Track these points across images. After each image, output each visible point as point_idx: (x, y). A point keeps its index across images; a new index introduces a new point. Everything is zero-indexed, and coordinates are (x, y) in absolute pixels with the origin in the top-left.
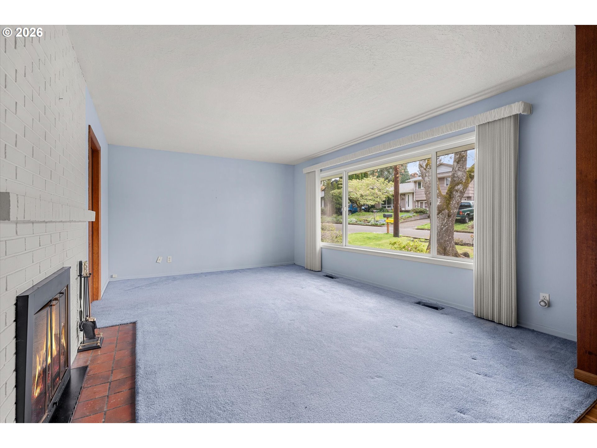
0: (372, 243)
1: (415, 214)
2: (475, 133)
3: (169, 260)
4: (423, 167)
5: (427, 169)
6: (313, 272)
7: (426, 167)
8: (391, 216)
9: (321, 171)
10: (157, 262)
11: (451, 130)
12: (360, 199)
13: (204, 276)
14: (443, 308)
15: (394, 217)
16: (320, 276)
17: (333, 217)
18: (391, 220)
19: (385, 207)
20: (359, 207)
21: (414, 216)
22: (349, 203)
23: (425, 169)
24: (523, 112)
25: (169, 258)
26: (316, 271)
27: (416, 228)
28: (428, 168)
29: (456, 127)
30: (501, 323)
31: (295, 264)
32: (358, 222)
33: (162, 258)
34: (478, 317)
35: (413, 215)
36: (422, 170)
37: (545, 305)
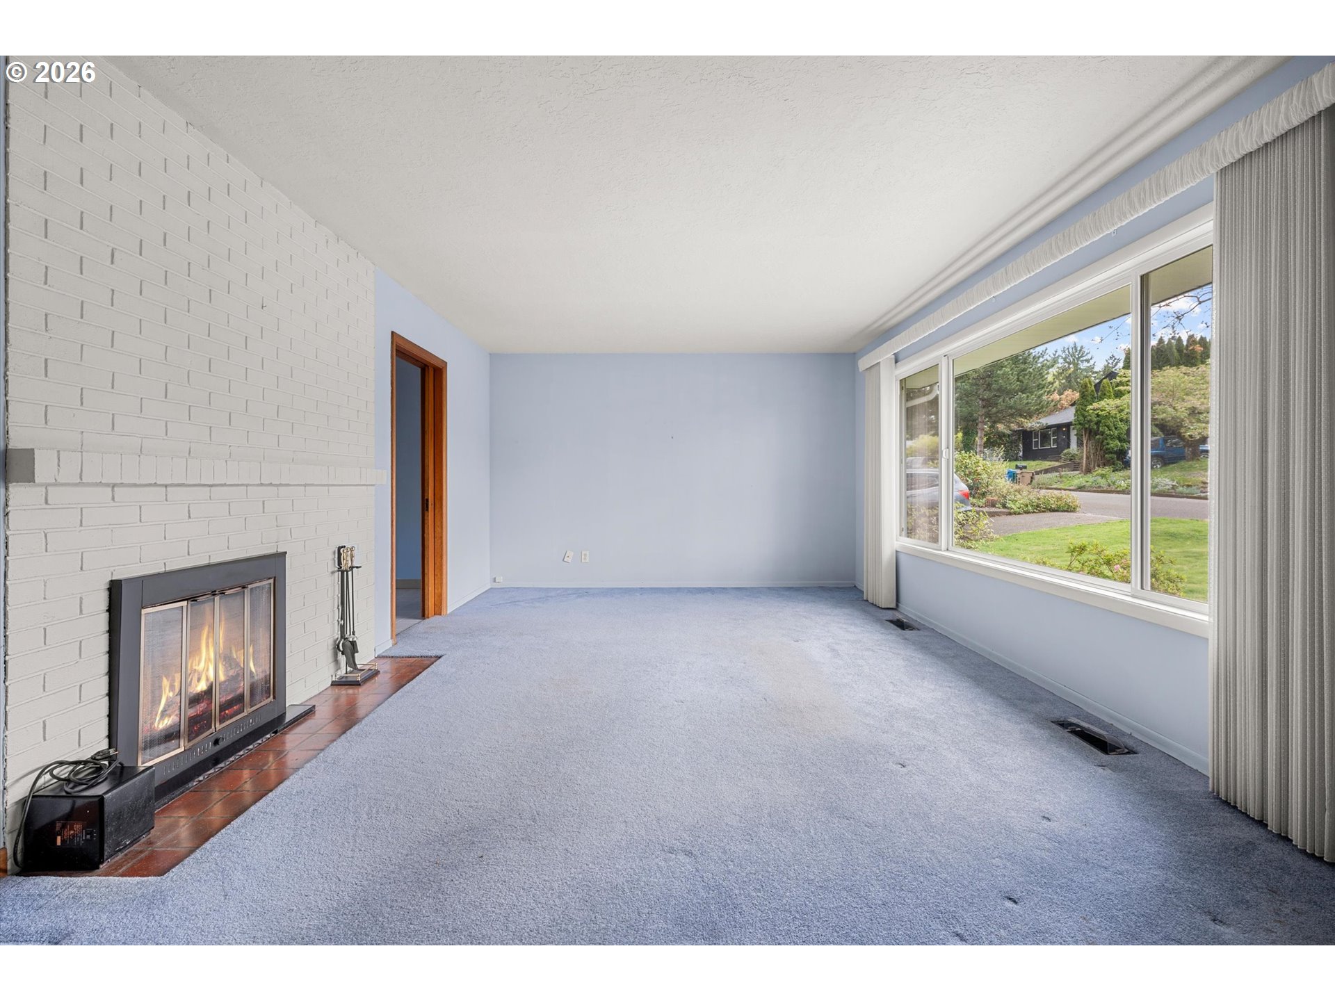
0: (1174, 550)
2: (1214, 203)
3: (585, 559)
6: (872, 609)
9: (896, 362)
10: (565, 560)
12: (1186, 423)
13: (638, 594)
14: (1131, 752)
16: (878, 620)
17: (1098, 475)
20: (1189, 446)
22: (1153, 434)
25: (585, 555)
26: (882, 608)
31: (855, 586)
32: (1181, 489)
33: (572, 554)
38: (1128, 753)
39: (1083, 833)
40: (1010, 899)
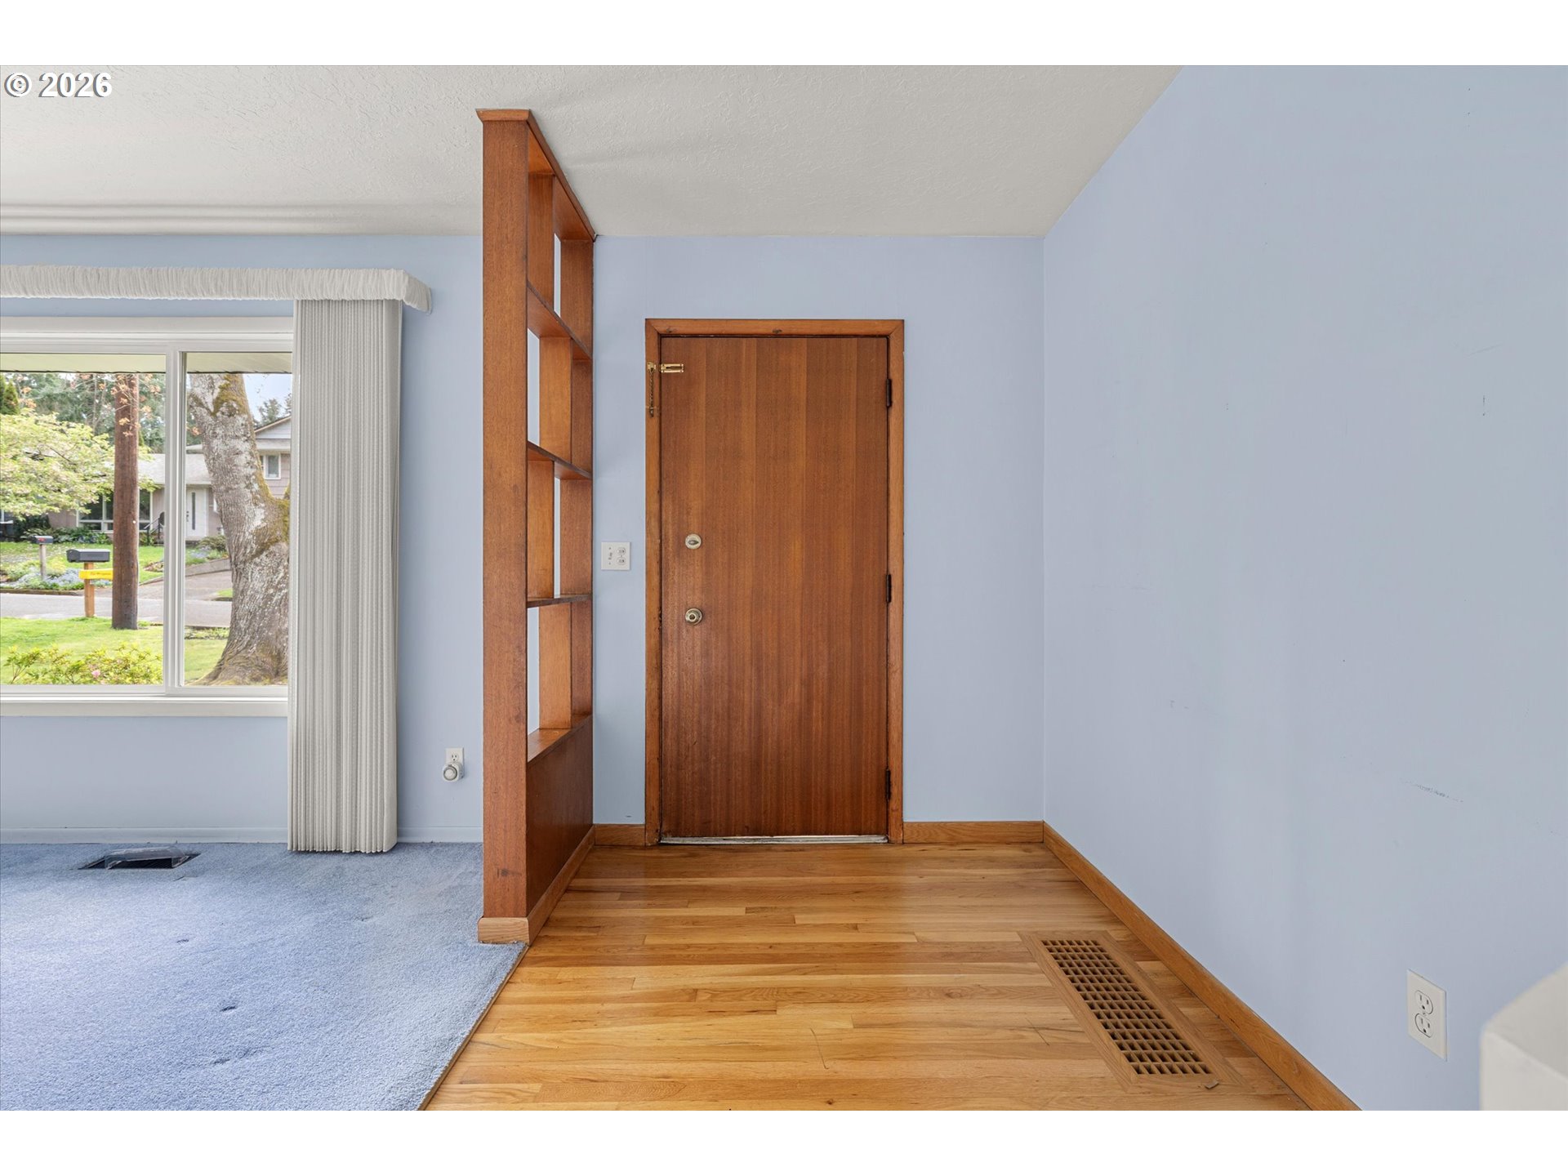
1: (214, 553)
2: (294, 320)
4: (204, 407)
5: (218, 414)
7: (217, 408)
8: (102, 558)
11: (220, 292)
14: (192, 856)
15: (114, 560)
18: (104, 572)
19: (98, 527)
21: (212, 559)
23: (213, 414)
24: (408, 299)
27: (216, 595)
28: (223, 413)
29: (235, 286)
30: (358, 850)
34: (301, 852)
35: (209, 555)
36: (202, 416)
37: (454, 775)
38: (190, 858)
39: (227, 931)
40: (225, 1009)
